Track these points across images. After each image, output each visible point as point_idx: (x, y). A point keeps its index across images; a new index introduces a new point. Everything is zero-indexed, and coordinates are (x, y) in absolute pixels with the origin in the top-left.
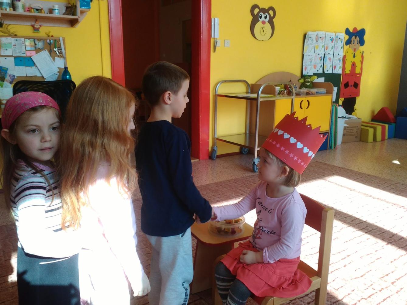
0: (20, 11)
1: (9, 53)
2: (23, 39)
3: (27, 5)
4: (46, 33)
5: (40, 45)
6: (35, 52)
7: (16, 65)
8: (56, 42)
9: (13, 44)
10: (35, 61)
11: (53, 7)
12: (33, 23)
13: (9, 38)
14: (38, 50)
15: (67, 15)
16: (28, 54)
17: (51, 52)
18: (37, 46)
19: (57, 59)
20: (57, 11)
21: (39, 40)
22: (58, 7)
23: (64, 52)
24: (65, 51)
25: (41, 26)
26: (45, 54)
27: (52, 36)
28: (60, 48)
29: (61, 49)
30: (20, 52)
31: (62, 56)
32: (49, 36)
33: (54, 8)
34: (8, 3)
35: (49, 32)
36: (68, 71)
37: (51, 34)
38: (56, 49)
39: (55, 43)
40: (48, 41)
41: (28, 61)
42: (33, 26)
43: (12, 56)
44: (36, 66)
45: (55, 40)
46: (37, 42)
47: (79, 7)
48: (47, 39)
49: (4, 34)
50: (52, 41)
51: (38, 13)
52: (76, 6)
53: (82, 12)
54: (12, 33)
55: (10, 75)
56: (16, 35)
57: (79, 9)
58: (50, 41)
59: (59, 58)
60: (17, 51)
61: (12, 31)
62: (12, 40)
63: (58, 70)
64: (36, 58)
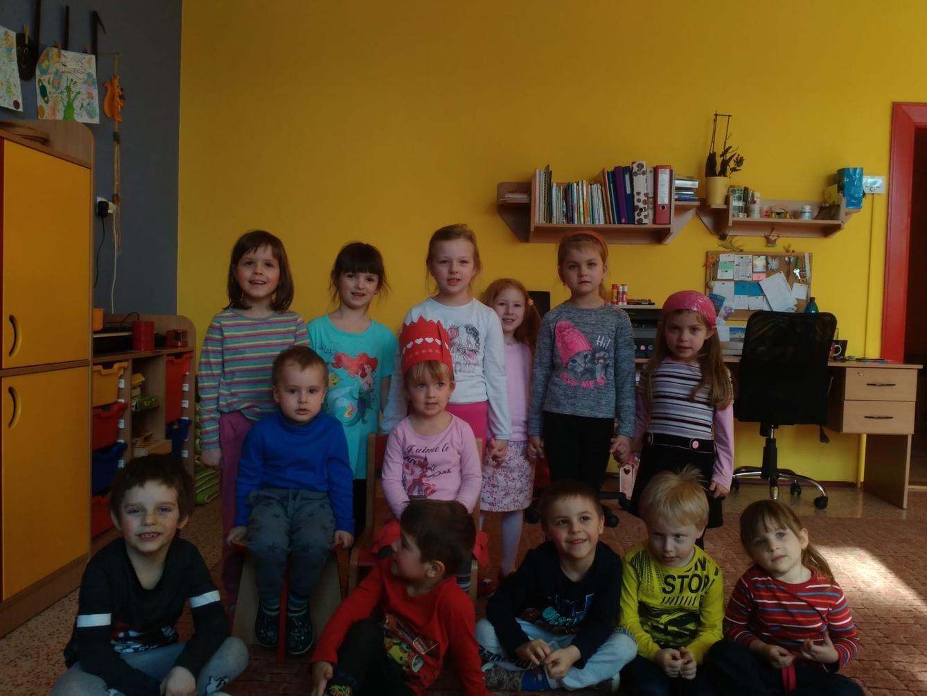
0: (756, 216)
1: (729, 275)
2: (750, 257)
3: (766, 208)
4: (784, 248)
5: (774, 264)
6: (765, 275)
7: (735, 294)
8: (799, 260)
9: (736, 263)
10: (763, 288)
11: (802, 208)
12: (767, 233)
13: (732, 255)
14: (769, 272)
15: (822, 219)
16: (755, 278)
17: (789, 275)
18: (769, 266)
19: (796, 285)
20: (807, 215)
21: (774, 257)
22: (811, 209)
23: (808, 276)
24: (811, 273)
25: (778, 237)
26: (780, 278)
27: (793, 251)
28: (803, 271)
29: (805, 271)
30: (744, 274)
31: (805, 280)
32: (788, 251)
33: (804, 211)
34: (739, 207)
35: (789, 246)
36: (815, 304)
37: (792, 249)
38: (797, 272)
39: (796, 262)
40: (787, 259)
41: (753, 288)
42: (767, 238)
43: (732, 280)
44: (765, 296)
45: (797, 258)
46: (770, 261)
47: (845, 205)
48: (785, 257)
49: (726, 250)
50: (792, 259)
51: (779, 218)
52: (839, 206)
53: (847, 214)
54: (737, 248)
55: (726, 307)
56: (742, 251)
57: (843, 209)
58: (790, 259)
59: (799, 285)
60: (741, 273)
61: (737, 244)
62: (736, 258)
63: (796, 303)
64: (766, 284)
